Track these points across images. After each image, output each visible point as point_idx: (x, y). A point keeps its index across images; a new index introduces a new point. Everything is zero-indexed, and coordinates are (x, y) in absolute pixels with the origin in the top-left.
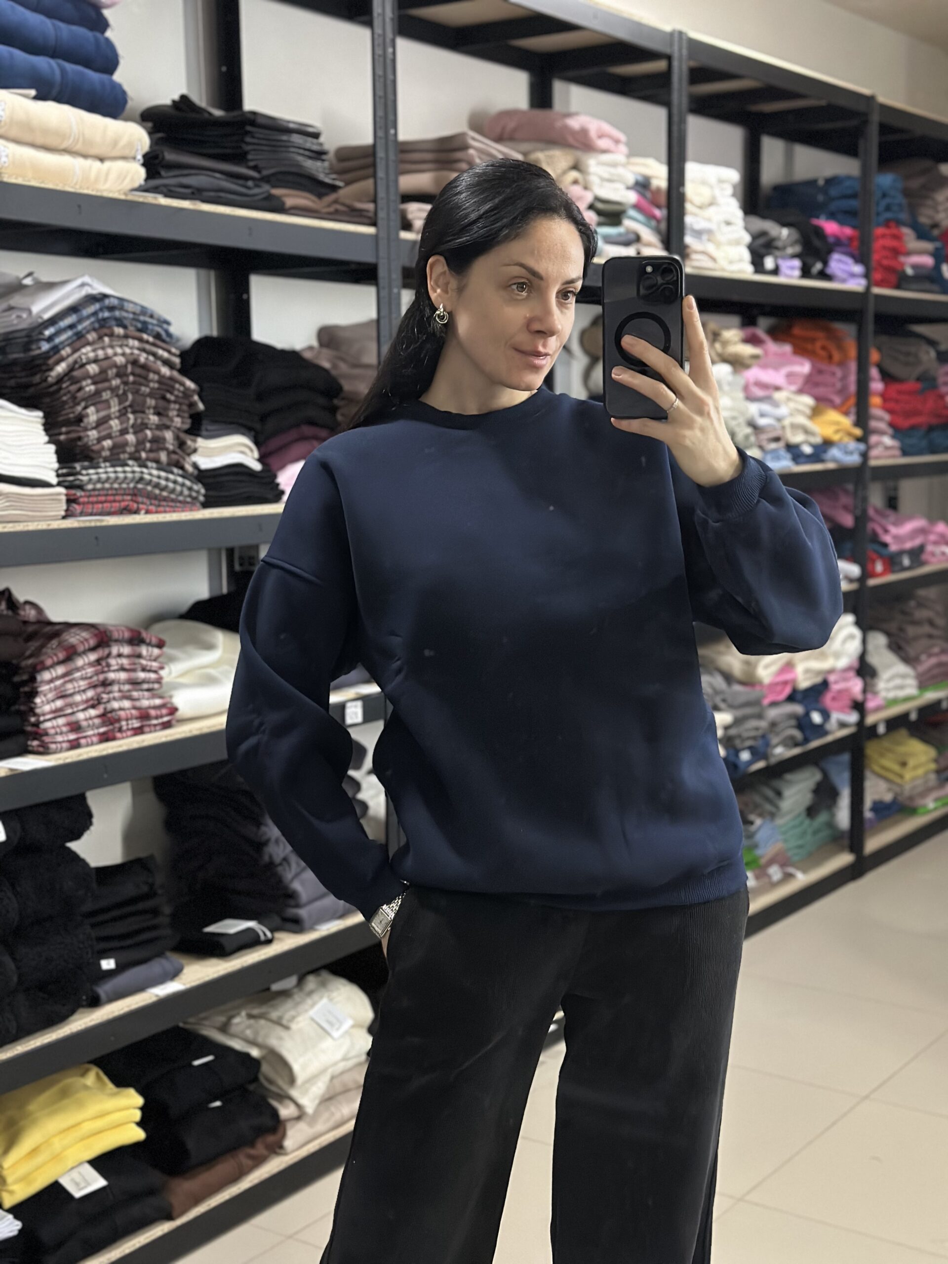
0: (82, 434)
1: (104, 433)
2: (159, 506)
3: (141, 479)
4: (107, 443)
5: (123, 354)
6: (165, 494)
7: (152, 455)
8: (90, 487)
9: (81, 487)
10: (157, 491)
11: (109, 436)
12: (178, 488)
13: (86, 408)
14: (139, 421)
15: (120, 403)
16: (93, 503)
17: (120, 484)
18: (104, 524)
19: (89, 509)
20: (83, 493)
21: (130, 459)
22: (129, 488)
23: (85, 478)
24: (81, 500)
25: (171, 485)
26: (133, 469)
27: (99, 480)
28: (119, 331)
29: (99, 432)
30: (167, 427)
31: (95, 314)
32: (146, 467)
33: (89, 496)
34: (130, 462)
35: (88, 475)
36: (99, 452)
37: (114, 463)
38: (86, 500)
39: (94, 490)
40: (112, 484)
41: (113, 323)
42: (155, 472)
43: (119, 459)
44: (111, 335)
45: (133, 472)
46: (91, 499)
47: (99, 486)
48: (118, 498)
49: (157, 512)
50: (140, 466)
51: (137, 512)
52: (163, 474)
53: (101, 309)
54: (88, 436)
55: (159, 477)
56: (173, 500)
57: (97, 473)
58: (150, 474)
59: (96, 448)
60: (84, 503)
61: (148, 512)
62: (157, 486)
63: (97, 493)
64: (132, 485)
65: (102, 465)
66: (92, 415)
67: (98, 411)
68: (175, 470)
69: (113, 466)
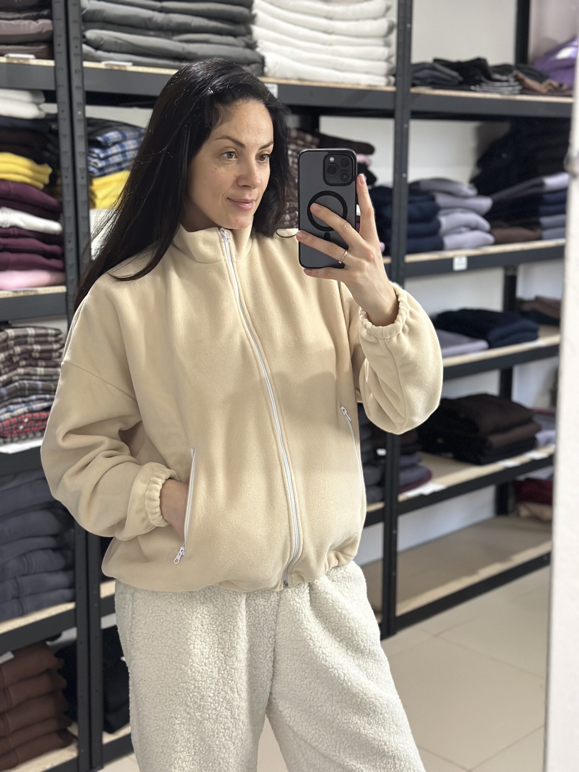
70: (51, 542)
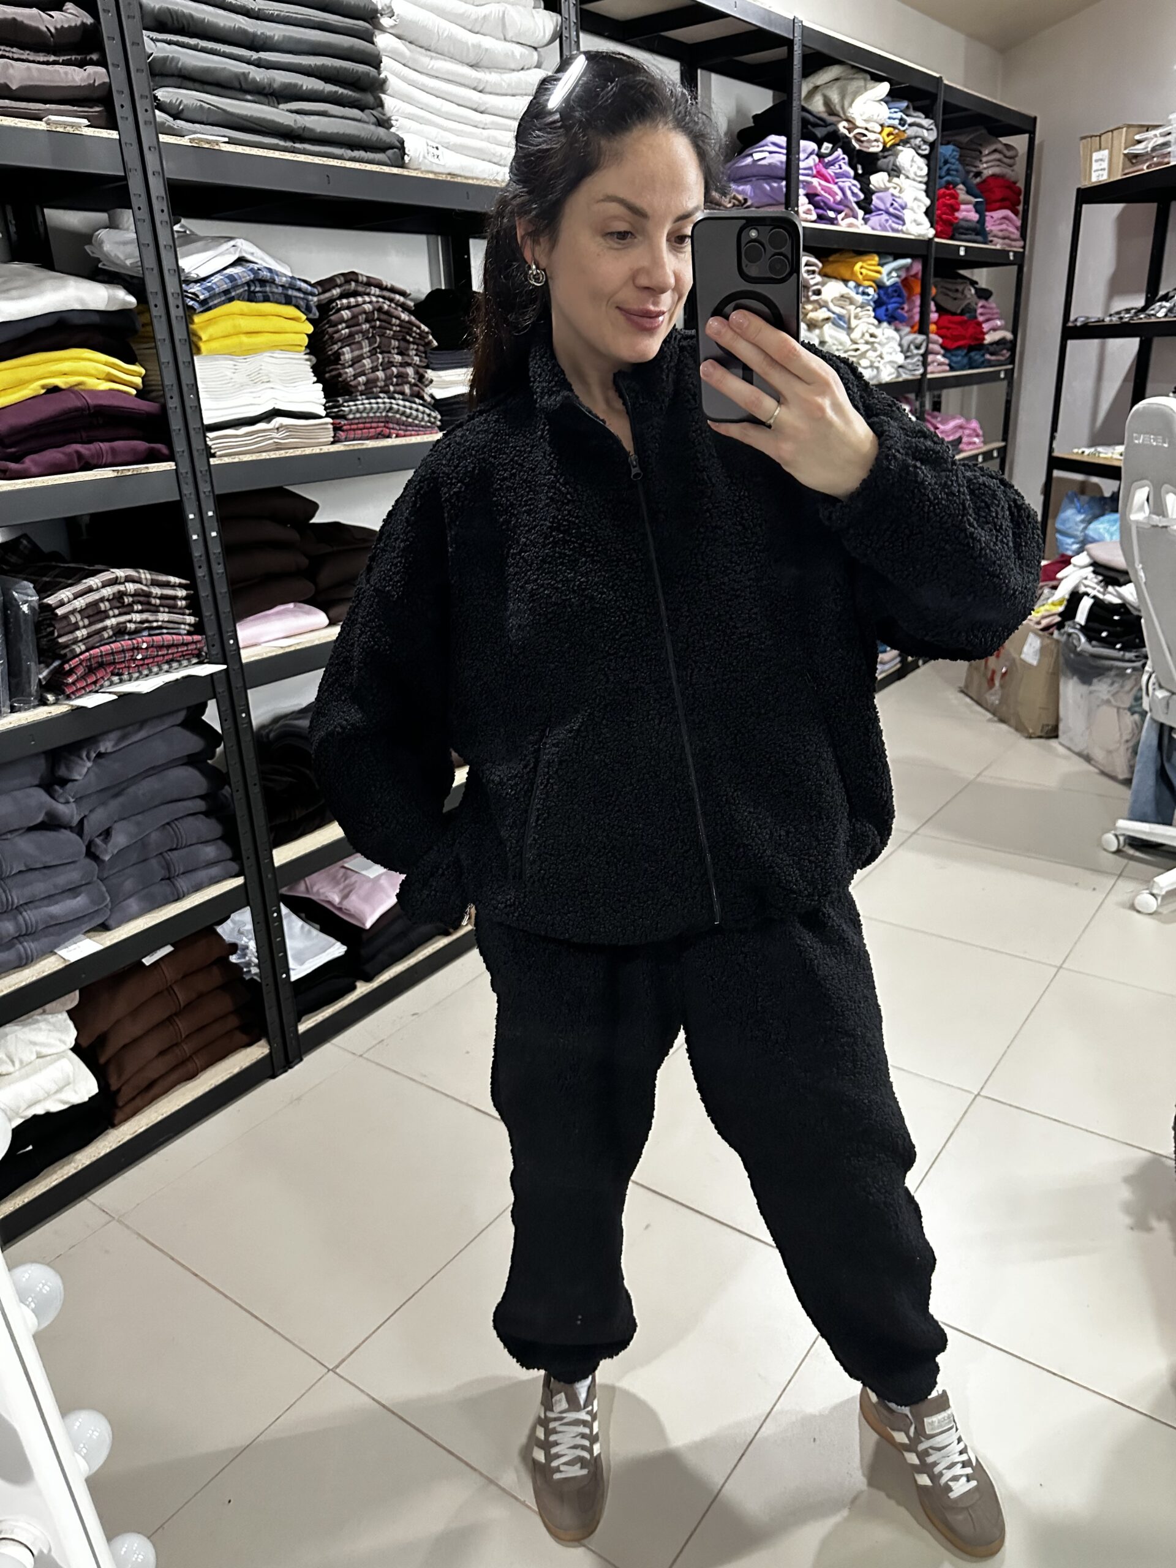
0: (341, 371)
1: (358, 371)
2: (406, 430)
3: (391, 409)
4: (362, 379)
6: (410, 420)
7: (398, 388)
8: (351, 416)
9: (344, 417)
10: (404, 418)
11: (363, 374)
12: (420, 415)
14: (386, 360)
15: (370, 346)
16: (354, 430)
17: (375, 413)
18: (364, 447)
19: (352, 435)
20: (346, 422)
21: (381, 392)
22: (382, 417)
23: (346, 409)
24: (345, 428)
25: (414, 413)
26: (383, 400)
27: (358, 411)
29: (355, 370)
30: (409, 365)
32: (394, 398)
33: (350, 425)
34: (382, 395)
35: (349, 407)
36: (356, 387)
37: (370, 396)
38: (348, 427)
39: (354, 418)
40: (368, 413)
42: (401, 402)
43: (373, 393)
45: (384, 403)
46: (353, 427)
47: (358, 415)
48: (374, 425)
49: (405, 436)
50: (389, 398)
51: (389, 436)
52: (407, 404)
54: (346, 373)
55: (405, 406)
56: (417, 426)
57: (356, 405)
58: (398, 405)
59: (352, 383)
60: (347, 430)
61: (397, 436)
62: (403, 414)
63: (356, 421)
64: (384, 414)
65: (359, 398)
66: (347, 354)
67: (352, 351)
68: (417, 401)
69: (368, 399)
70: (201, 805)
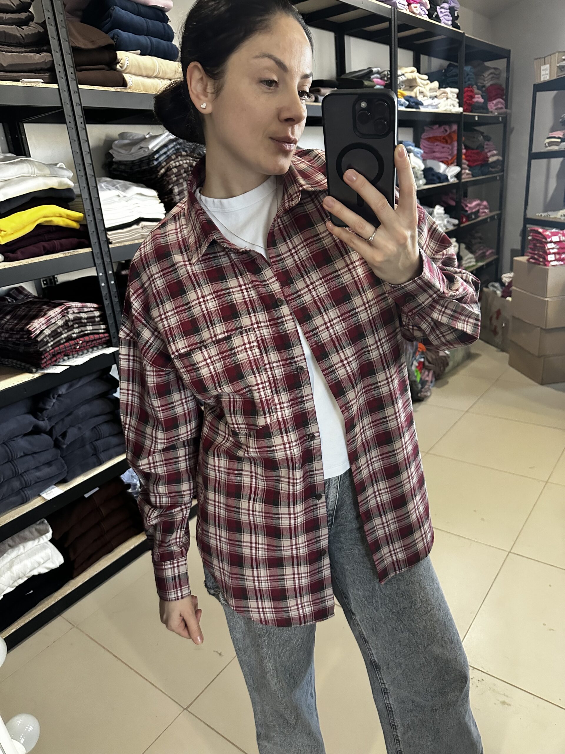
0: (173, 197)
5: (186, 163)
13: (173, 186)
28: (184, 153)
31: (174, 147)
41: (181, 150)
44: (181, 156)
53: (176, 145)
54: (175, 198)
66: (176, 190)
67: (178, 188)
70: (110, 417)
